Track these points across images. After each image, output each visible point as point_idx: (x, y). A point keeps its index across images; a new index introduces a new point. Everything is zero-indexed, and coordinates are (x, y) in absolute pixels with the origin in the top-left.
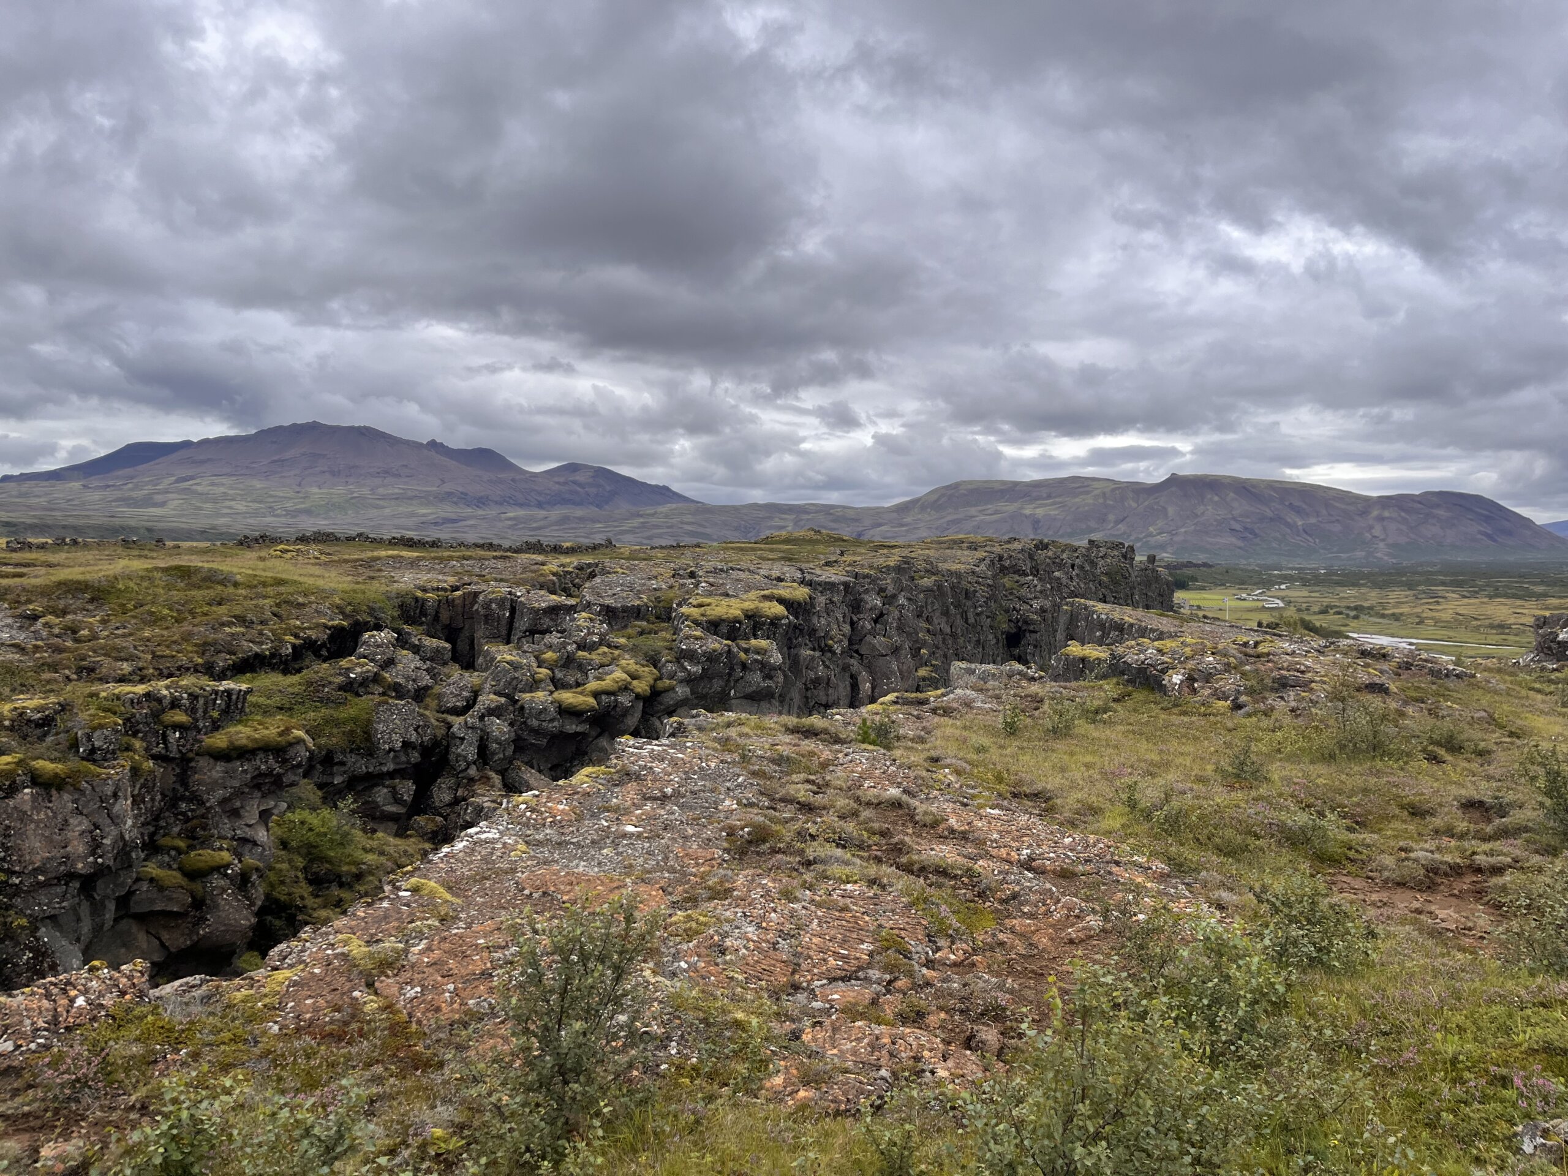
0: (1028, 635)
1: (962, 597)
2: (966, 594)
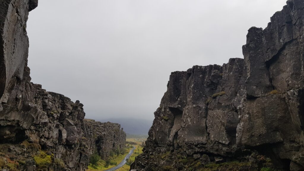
0: (101, 140)
1: (87, 127)
2: (89, 127)
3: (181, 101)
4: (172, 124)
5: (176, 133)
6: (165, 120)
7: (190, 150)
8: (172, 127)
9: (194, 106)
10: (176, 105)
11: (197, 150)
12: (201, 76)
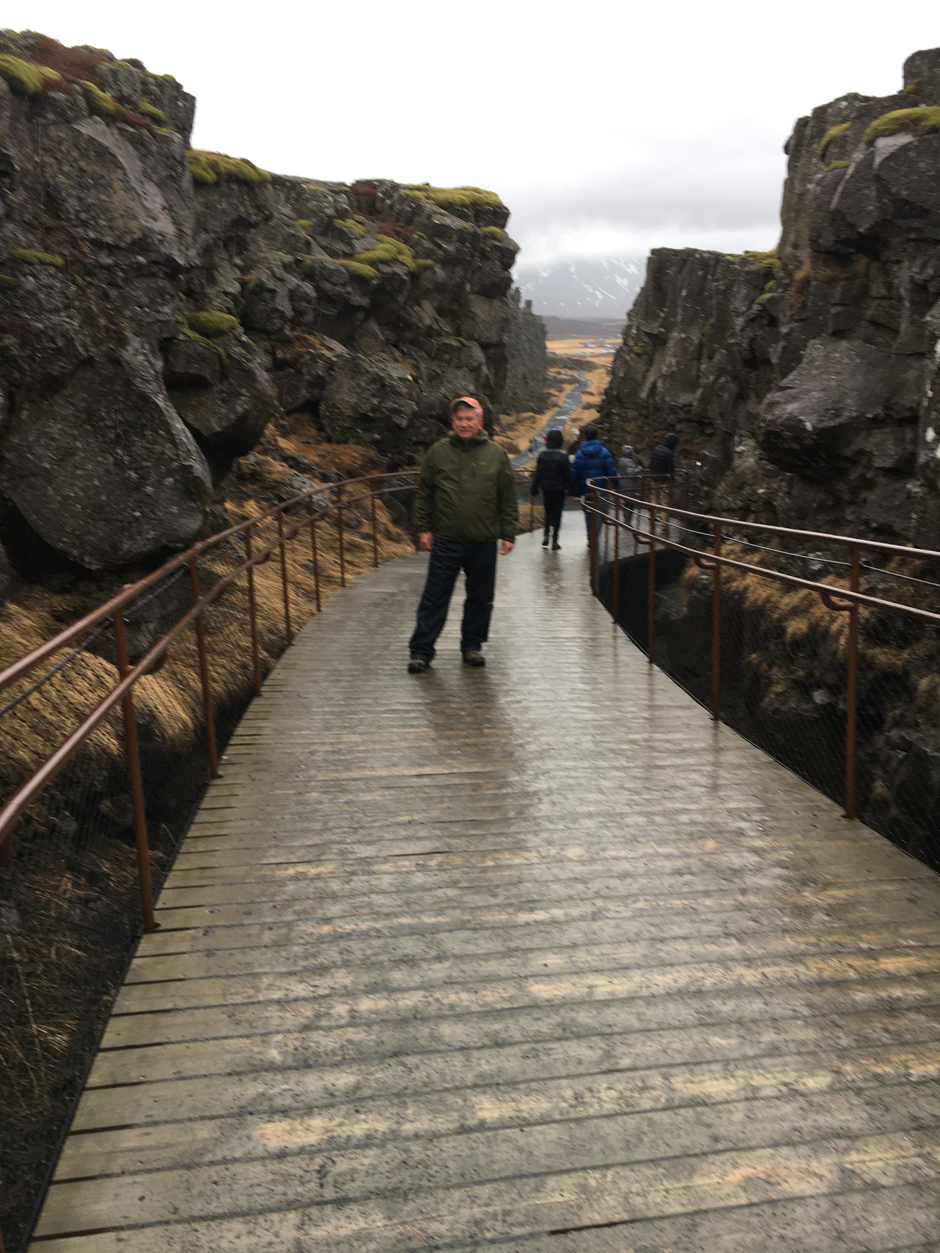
3: (665, 319)
4: (650, 363)
5: (654, 385)
6: (636, 354)
7: (672, 417)
8: (648, 370)
9: (683, 336)
10: (655, 328)
11: (682, 415)
12: (700, 273)
